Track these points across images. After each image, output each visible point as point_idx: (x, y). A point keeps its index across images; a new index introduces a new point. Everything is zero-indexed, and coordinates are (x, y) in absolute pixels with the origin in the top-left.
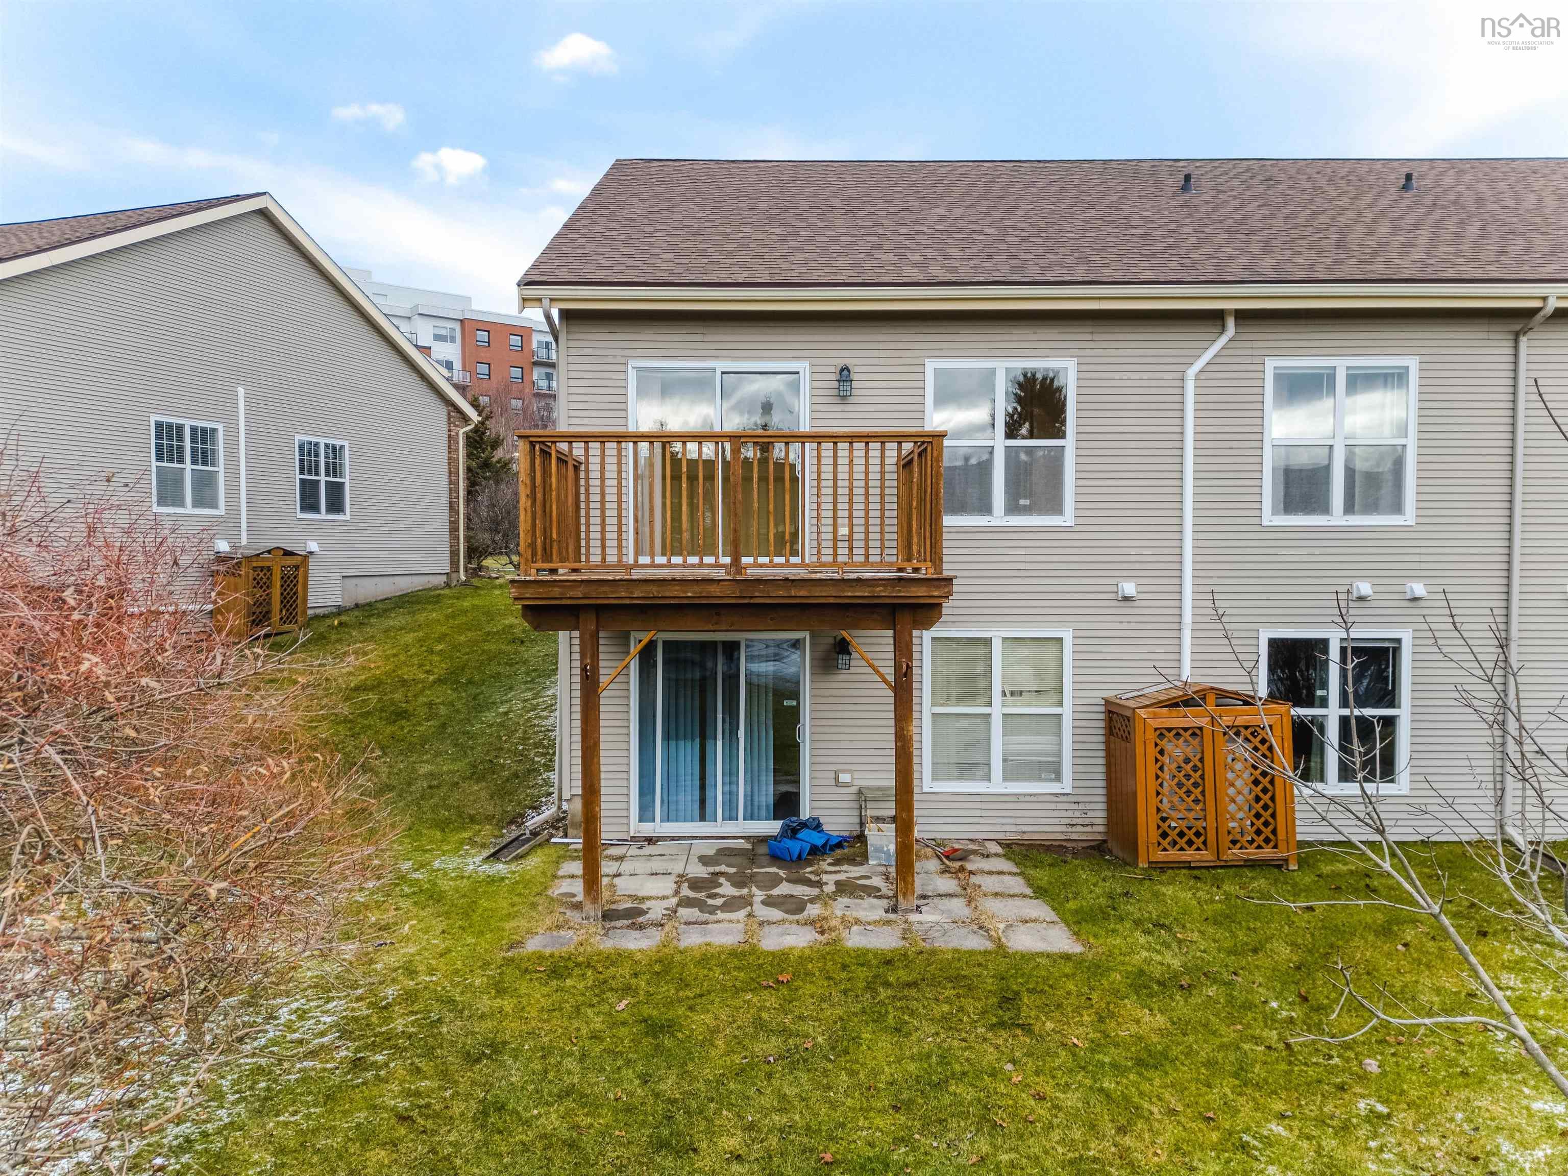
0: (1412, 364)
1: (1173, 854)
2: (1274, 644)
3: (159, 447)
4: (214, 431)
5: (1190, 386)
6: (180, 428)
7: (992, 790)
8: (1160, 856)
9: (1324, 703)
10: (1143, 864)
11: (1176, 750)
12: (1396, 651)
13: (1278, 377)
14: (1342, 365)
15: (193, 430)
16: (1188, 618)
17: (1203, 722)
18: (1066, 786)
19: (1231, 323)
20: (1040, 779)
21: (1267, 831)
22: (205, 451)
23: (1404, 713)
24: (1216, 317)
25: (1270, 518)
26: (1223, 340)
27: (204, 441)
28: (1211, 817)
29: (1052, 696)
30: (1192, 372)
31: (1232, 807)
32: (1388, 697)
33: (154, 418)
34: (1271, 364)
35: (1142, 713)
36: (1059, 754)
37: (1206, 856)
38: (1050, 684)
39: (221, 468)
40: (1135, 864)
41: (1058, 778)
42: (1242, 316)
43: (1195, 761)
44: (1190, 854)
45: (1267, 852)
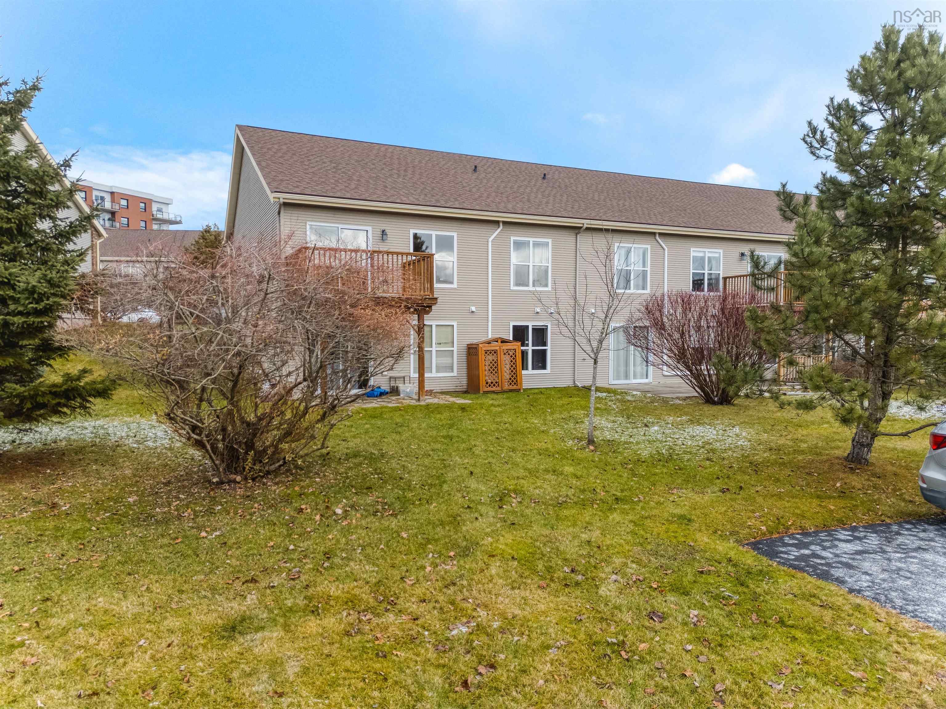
0: (550, 241)
1: (490, 389)
2: (515, 327)
5: (490, 244)
7: (433, 376)
8: (486, 389)
9: (527, 345)
10: (481, 392)
11: (490, 358)
12: (547, 329)
13: (514, 242)
14: (531, 240)
16: (490, 319)
17: (497, 348)
18: (455, 374)
19: (501, 224)
20: (447, 372)
21: (515, 381)
23: (548, 348)
24: (497, 222)
25: (513, 288)
26: (499, 230)
28: (500, 378)
29: (451, 345)
30: (490, 239)
31: (505, 374)
32: (545, 344)
34: (513, 238)
35: (481, 345)
36: (453, 364)
37: (499, 389)
38: (450, 340)
40: (479, 392)
41: (453, 372)
42: (505, 223)
43: (495, 360)
44: (494, 389)
45: (515, 387)
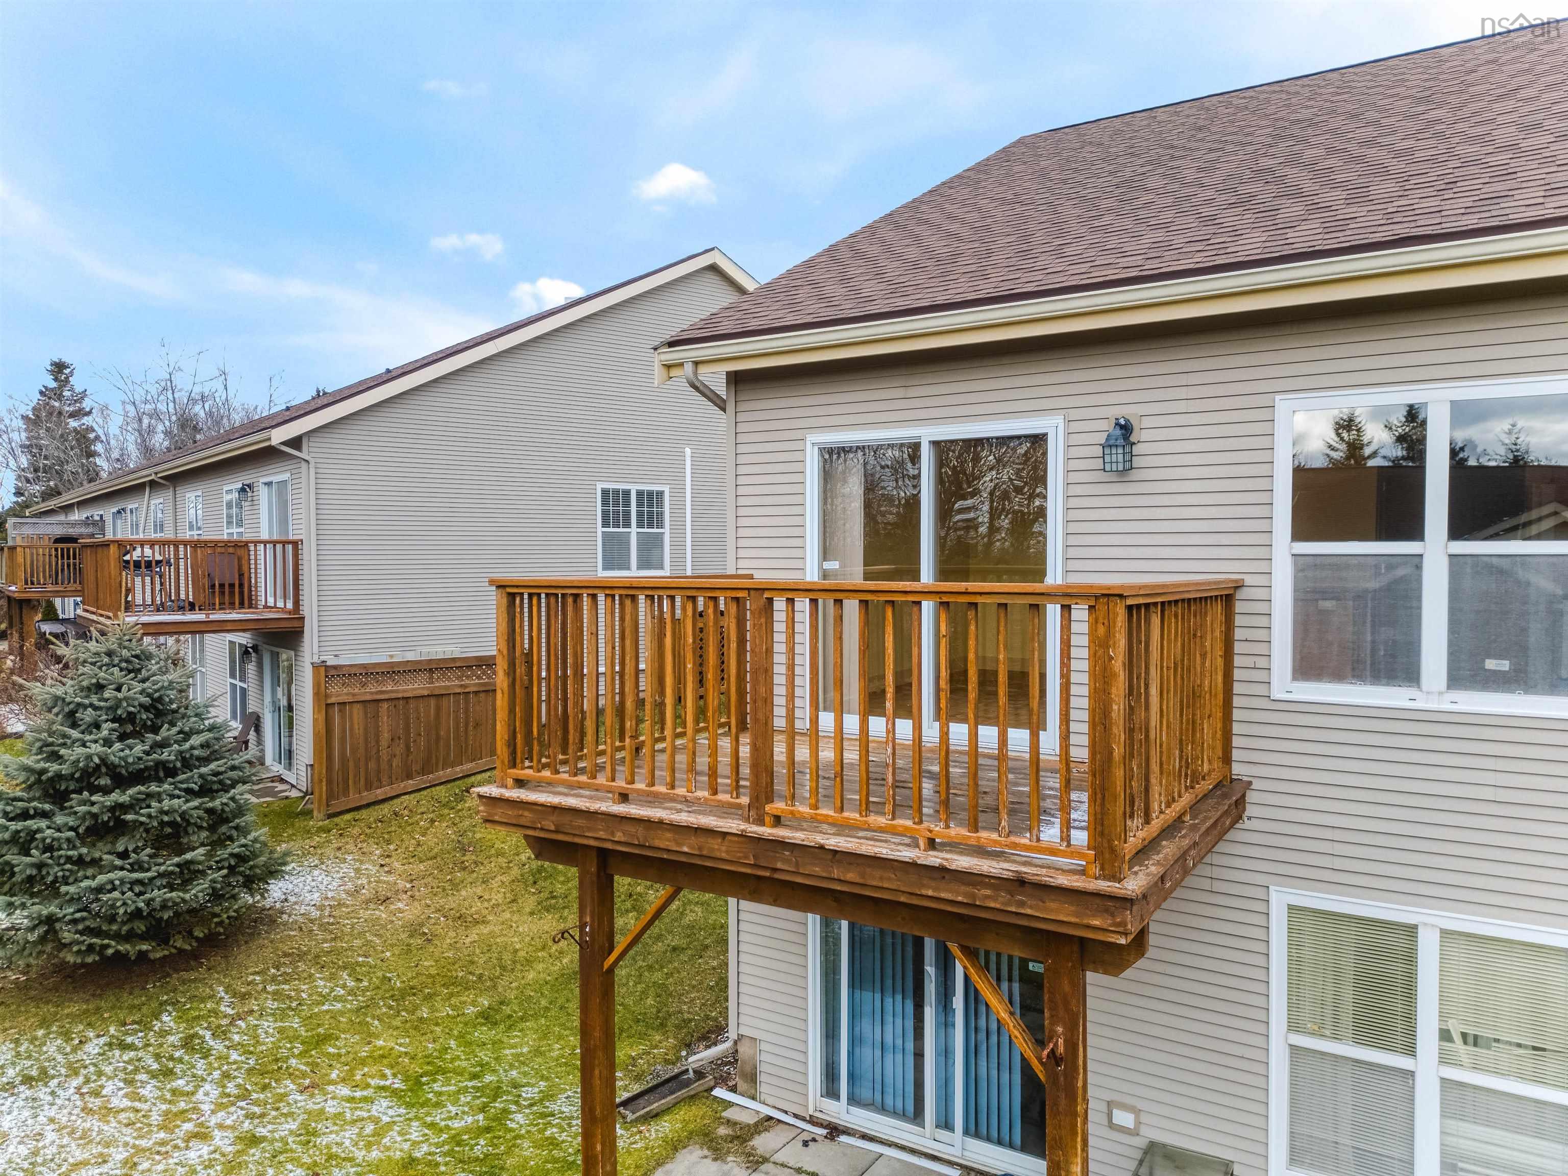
3: (605, 514)
4: (660, 494)
6: (627, 493)
15: (640, 494)
22: (650, 514)
27: (650, 505)
33: (600, 486)
39: (667, 530)
